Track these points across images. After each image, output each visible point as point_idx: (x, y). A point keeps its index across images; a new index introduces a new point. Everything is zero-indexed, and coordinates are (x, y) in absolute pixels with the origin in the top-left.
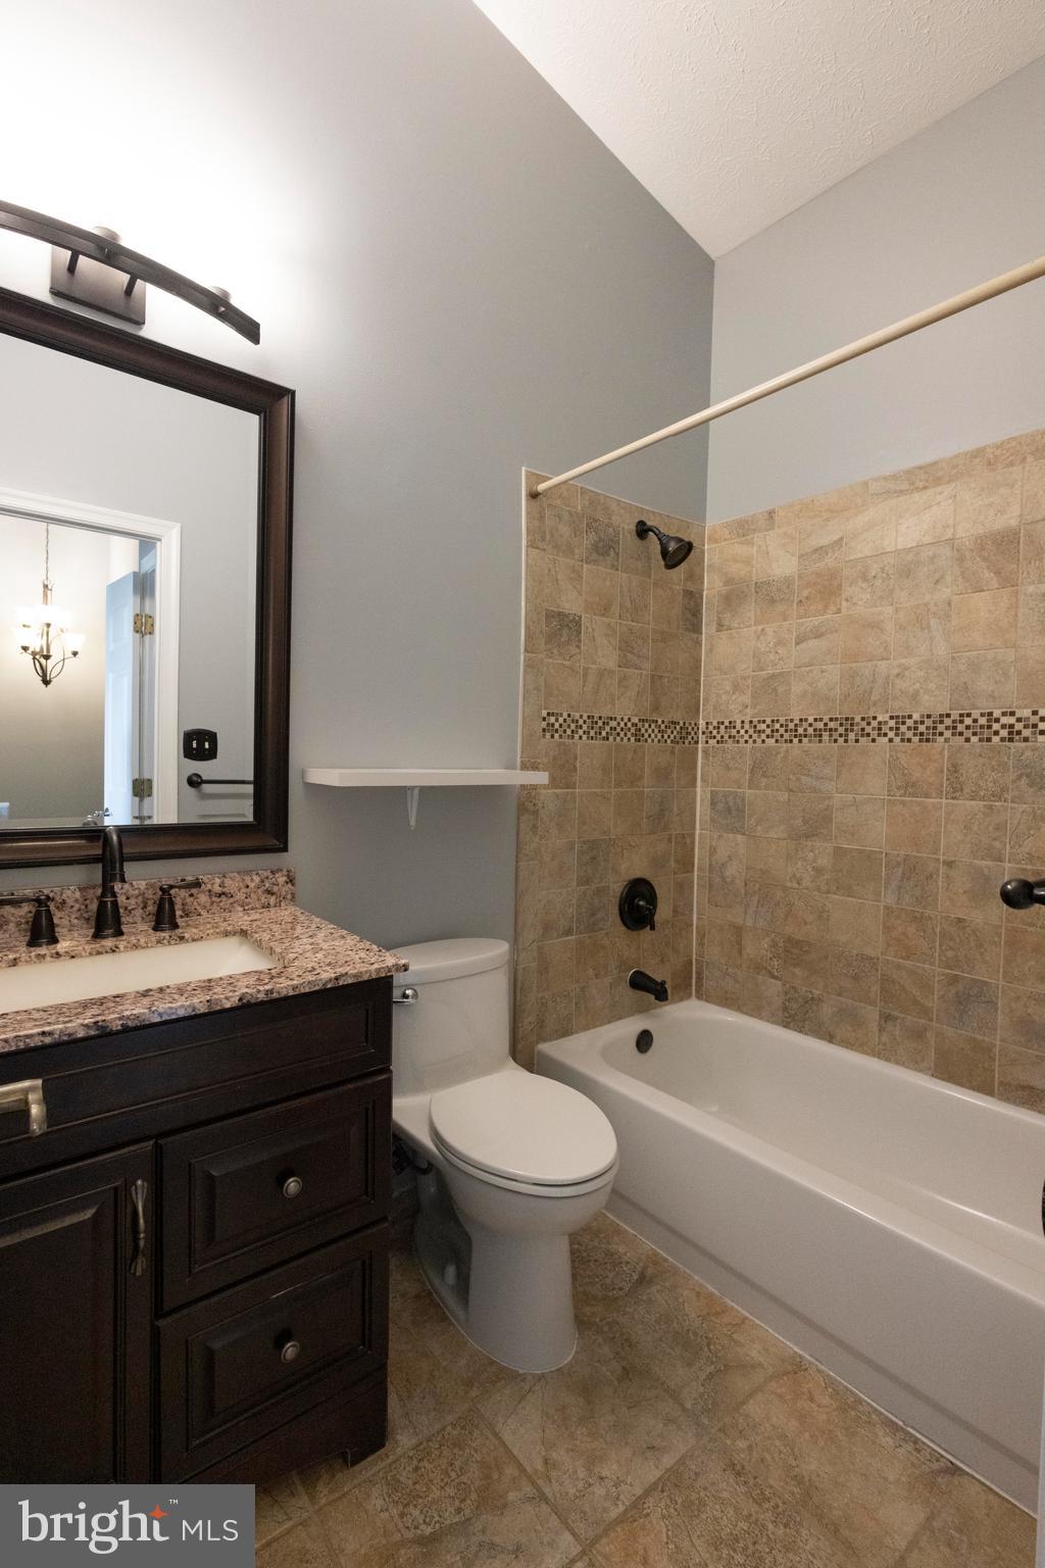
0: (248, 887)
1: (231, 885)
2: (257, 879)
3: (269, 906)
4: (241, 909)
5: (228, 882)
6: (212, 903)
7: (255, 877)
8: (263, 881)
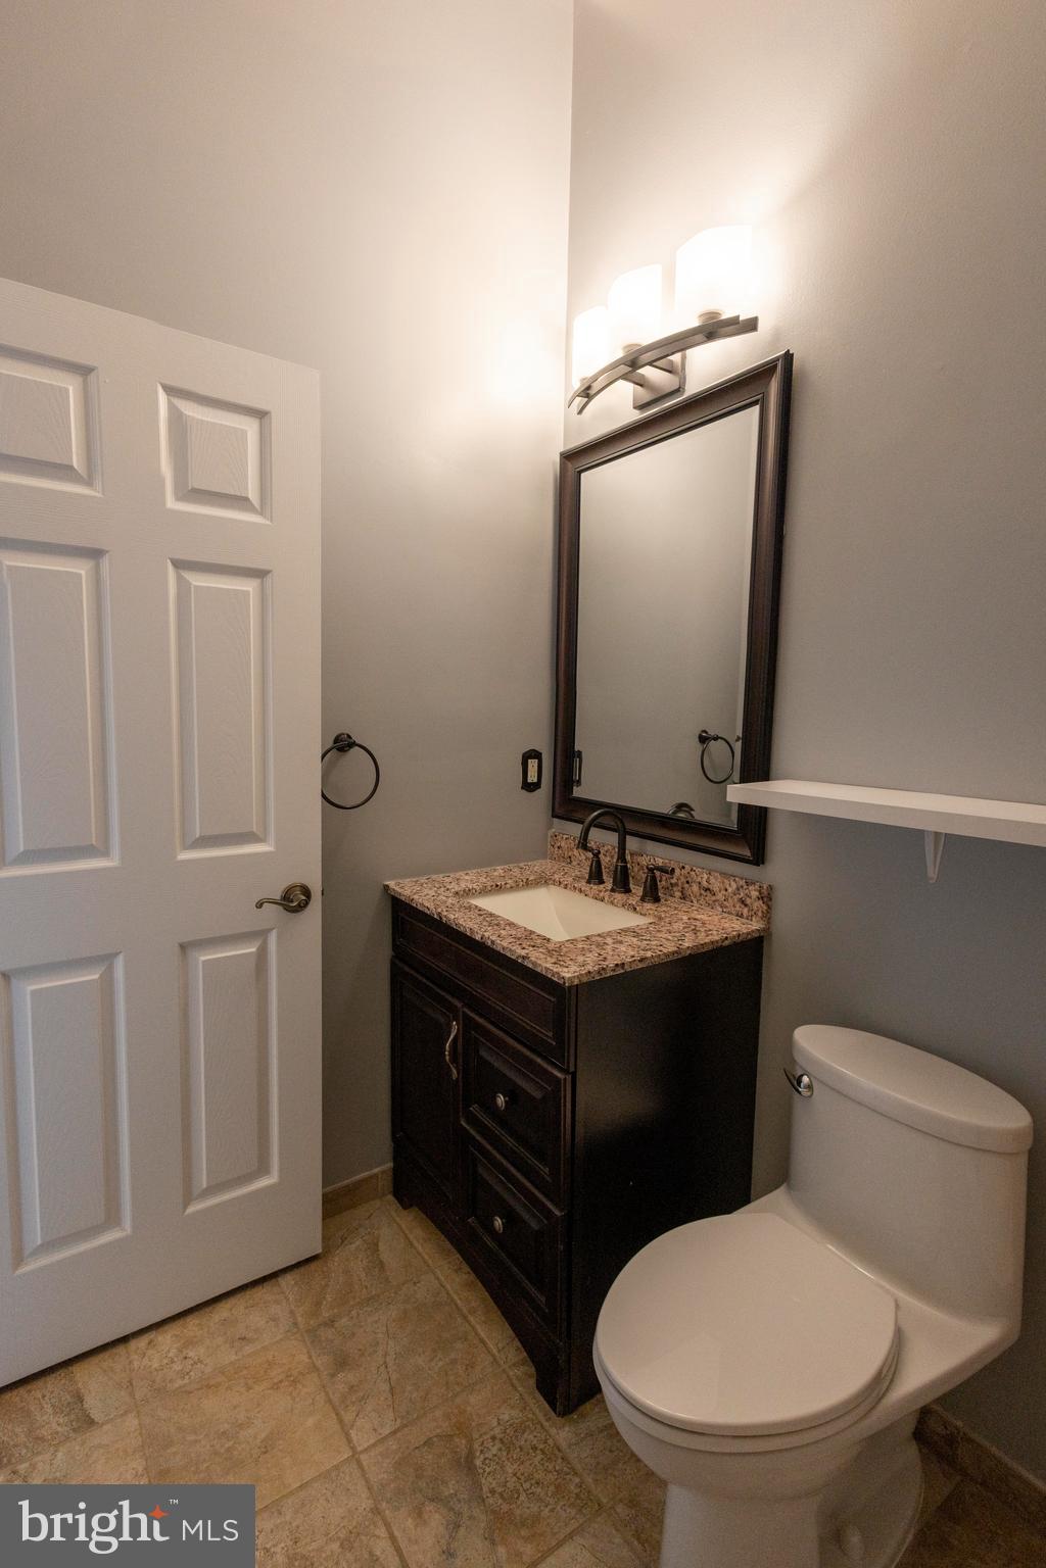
0: (726, 890)
1: (716, 885)
2: (734, 886)
3: (741, 916)
4: (720, 910)
5: (712, 880)
6: (701, 895)
7: (733, 883)
8: (738, 889)
